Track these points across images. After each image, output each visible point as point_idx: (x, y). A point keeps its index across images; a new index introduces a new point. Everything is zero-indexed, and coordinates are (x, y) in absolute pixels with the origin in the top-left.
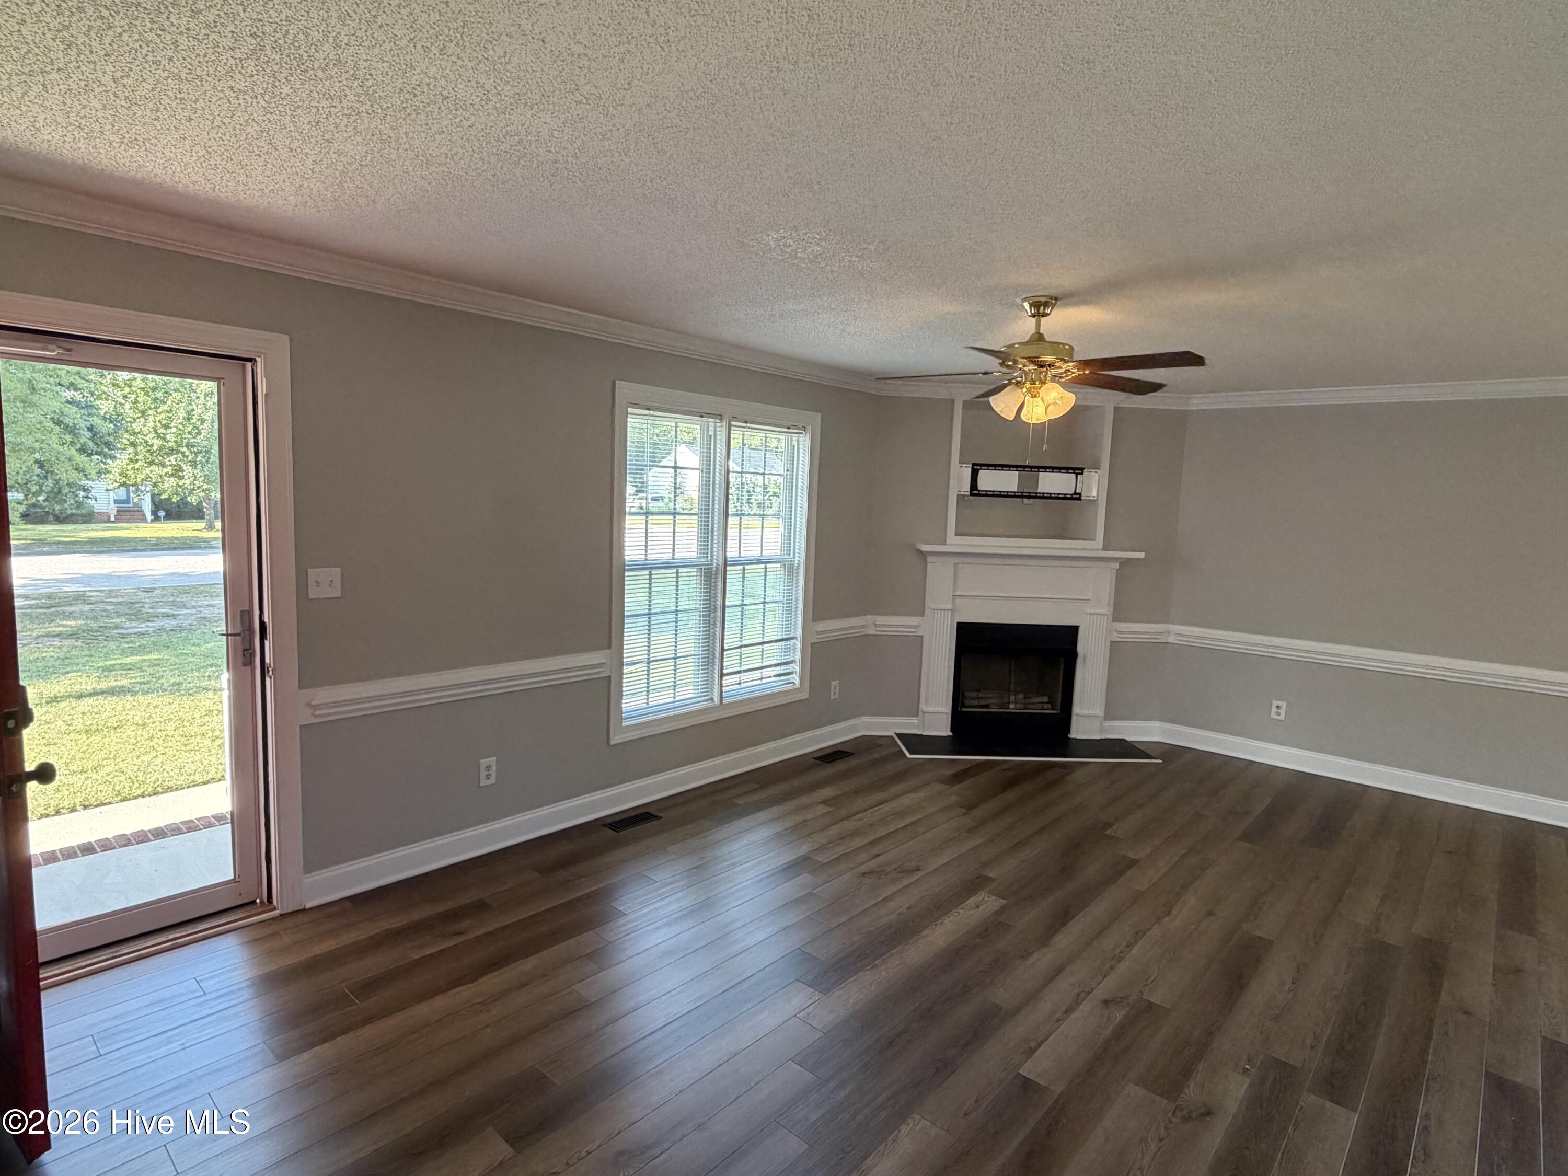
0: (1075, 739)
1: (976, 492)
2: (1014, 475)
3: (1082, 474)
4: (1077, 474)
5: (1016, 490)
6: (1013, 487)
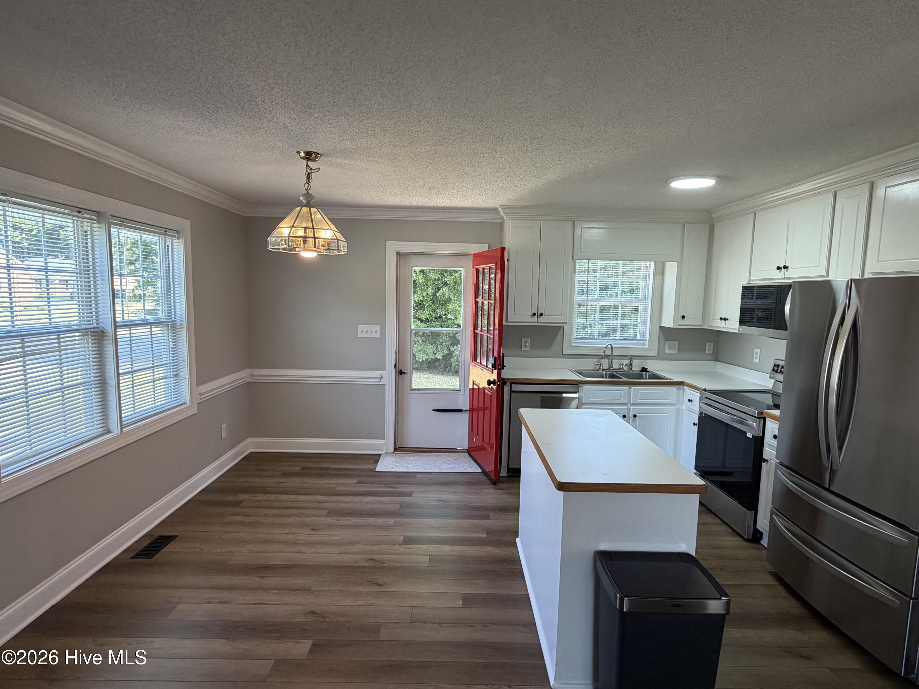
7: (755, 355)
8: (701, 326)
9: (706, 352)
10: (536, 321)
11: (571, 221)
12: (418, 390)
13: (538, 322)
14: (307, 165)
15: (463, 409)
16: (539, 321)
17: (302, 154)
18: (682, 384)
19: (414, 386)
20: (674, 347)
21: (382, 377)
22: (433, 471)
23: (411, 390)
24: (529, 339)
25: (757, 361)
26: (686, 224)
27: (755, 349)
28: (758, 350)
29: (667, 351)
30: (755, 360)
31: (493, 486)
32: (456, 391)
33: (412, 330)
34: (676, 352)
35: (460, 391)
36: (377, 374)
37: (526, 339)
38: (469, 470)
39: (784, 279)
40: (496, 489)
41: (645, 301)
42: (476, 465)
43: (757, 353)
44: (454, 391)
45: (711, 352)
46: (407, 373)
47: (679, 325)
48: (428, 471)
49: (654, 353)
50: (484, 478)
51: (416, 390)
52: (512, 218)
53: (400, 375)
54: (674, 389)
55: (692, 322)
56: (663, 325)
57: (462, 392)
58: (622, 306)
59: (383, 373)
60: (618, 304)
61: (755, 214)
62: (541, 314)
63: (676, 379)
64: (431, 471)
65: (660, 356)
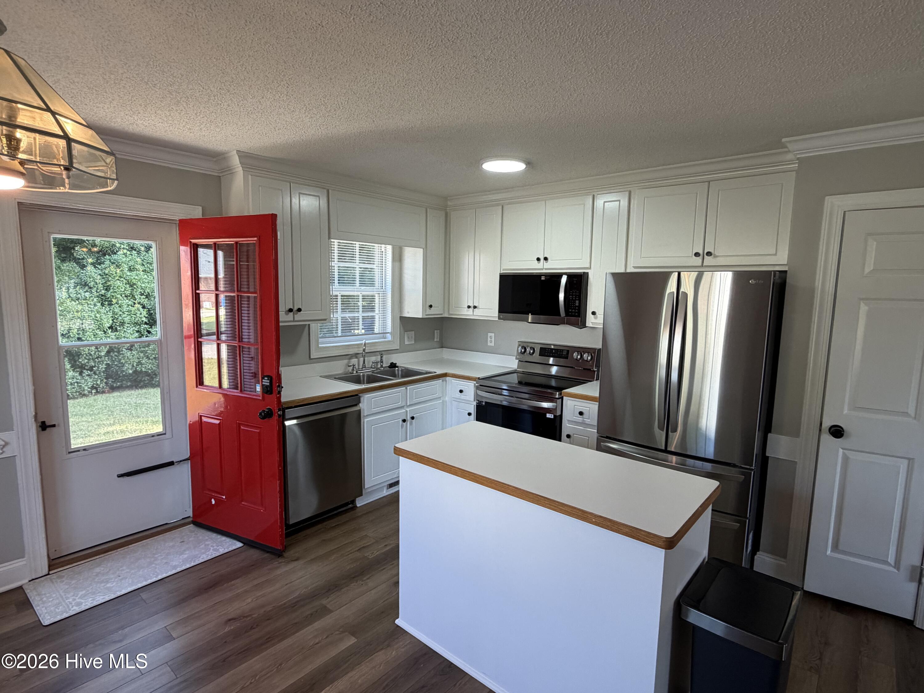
7: (489, 339)
8: (442, 314)
9: (435, 340)
10: (292, 319)
11: (325, 189)
12: (85, 450)
13: (294, 321)
15: (175, 461)
16: (296, 319)
18: (445, 375)
19: (76, 443)
20: (412, 337)
21: (6, 444)
22: (165, 575)
23: (69, 453)
25: (493, 344)
26: (428, 209)
27: (489, 334)
28: (493, 335)
29: (406, 343)
30: (489, 344)
31: (280, 560)
32: (158, 435)
33: (60, 348)
34: (413, 342)
35: (165, 434)
38: (222, 551)
39: (542, 269)
40: (288, 562)
41: (382, 290)
42: (228, 540)
43: (491, 337)
44: (153, 436)
45: (438, 340)
46: (59, 425)
47: (426, 315)
48: (155, 579)
49: (396, 346)
50: (255, 554)
51: (79, 451)
52: (254, 174)
53: (45, 432)
54: (439, 382)
55: (436, 312)
56: (406, 315)
57: (168, 435)
58: (363, 296)
59: (9, 435)
60: (359, 293)
61: (502, 206)
62: (299, 310)
63: (439, 372)
64: (160, 577)
65: (403, 349)
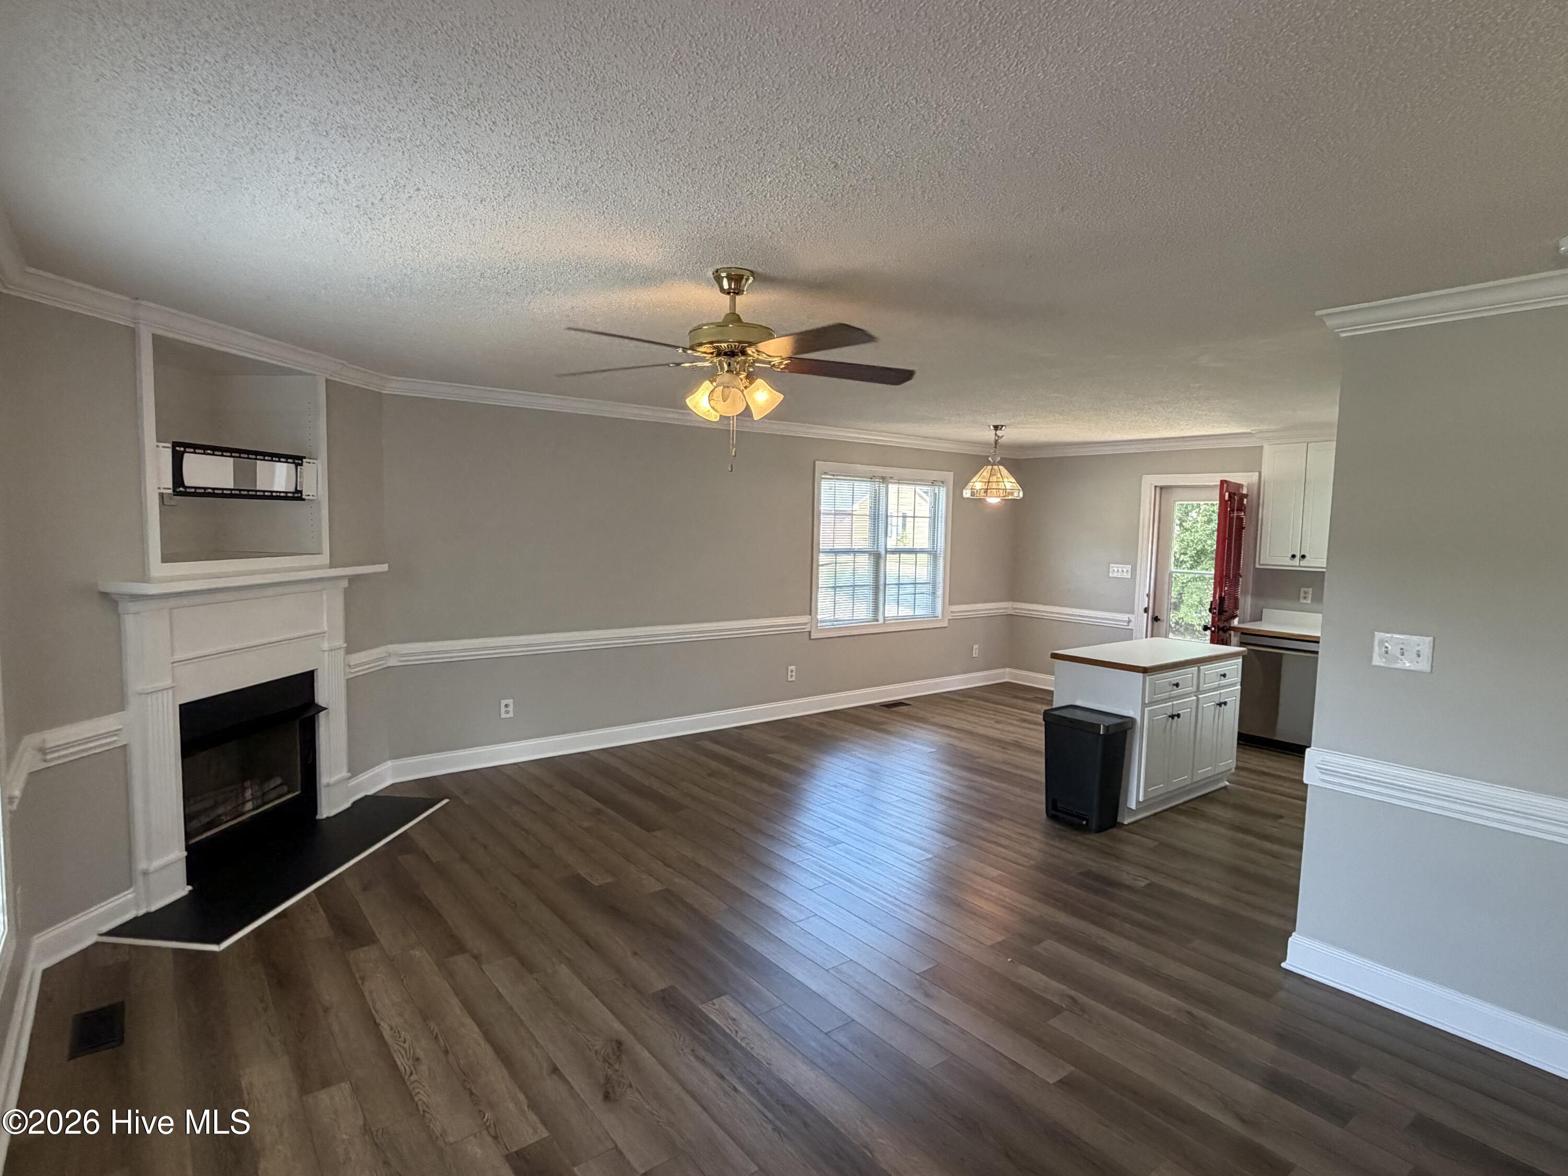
0: (328, 818)
1: (181, 489)
2: (228, 463)
3: (301, 465)
4: (297, 465)
5: (232, 487)
6: (228, 482)
10: (1298, 564)
13: (1300, 566)
14: (996, 434)
16: (1305, 565)
17: (992, 428)
21: (1129, 621)
24: (1311, 589)
33: (1171, 571)
36: (1125, 617)
37: (1306, 589)
46: (1163, 620)
53: (1155, 623)
59: (1132, 617)
62: (1303, 557)
